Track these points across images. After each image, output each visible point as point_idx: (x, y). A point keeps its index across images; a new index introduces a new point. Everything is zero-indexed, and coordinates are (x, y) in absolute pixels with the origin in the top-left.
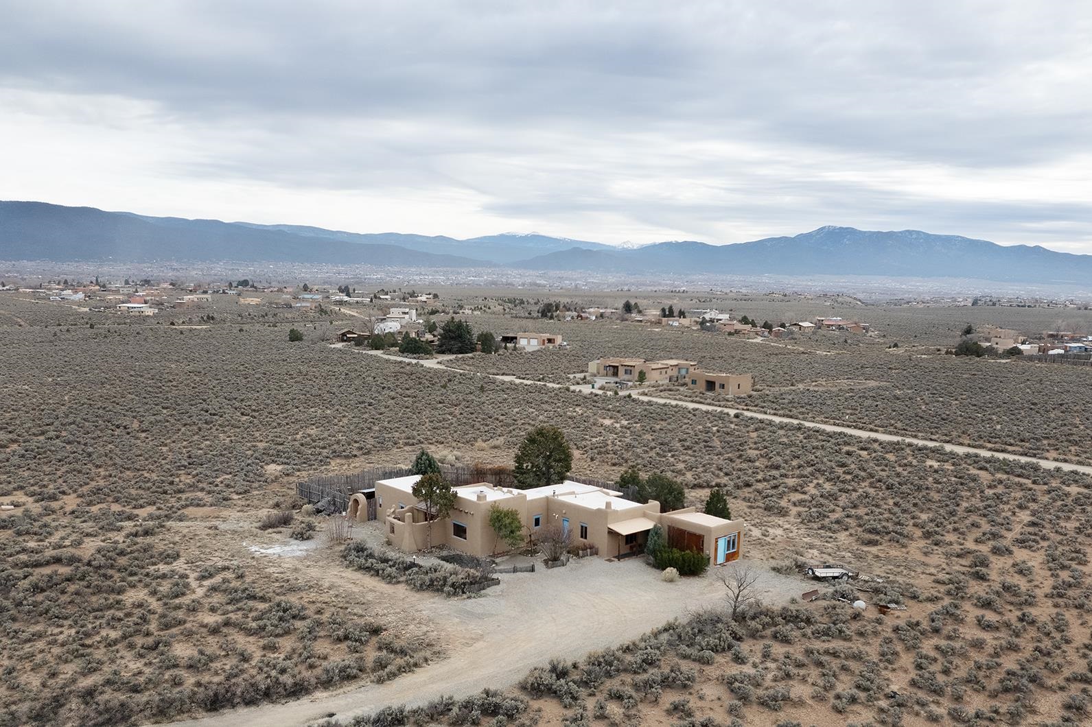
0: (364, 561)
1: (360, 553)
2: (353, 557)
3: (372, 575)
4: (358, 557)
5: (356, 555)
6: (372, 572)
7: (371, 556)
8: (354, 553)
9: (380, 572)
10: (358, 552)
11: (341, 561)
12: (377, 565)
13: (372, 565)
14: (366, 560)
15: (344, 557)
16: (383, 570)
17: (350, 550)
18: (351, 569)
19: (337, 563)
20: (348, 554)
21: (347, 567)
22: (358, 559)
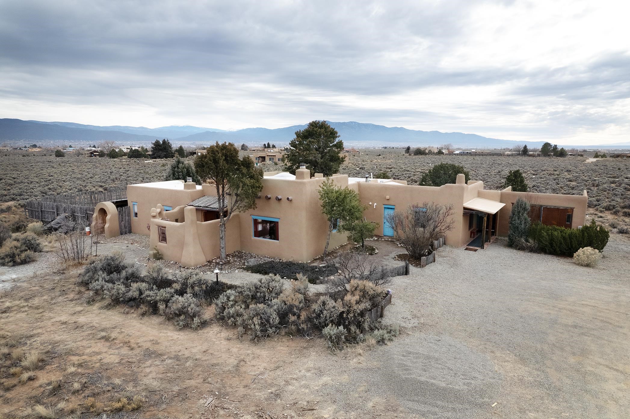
0: (123, 288)
1: (115, 275)
2: (101, 282)
3: (143, 314)
4: (112, 281)
5: (107, 278)
6: (143, 308)
7: (134, 277)
8: (101, 275)
9: (162, 306)
10: (110, 273)
11: (80, 292)
12: (151, 293)
13: (141, 293)
14: (127, 286)
15: (85, 284)
16: (166, 301)
17: (95, 270)
18: (98, 305)
19: (72, 296)
20: (92, 278)
21: (91, 302)
22: (110, 285)
